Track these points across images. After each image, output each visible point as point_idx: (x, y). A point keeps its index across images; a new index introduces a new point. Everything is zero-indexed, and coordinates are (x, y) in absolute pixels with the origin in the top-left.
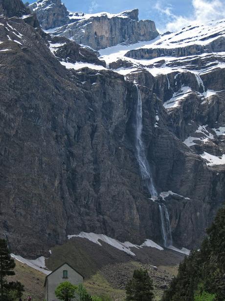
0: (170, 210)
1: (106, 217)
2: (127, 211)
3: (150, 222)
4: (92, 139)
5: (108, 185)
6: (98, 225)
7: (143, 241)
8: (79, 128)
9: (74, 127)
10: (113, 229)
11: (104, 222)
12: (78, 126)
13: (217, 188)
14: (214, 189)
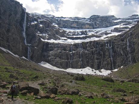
0: (31, 49)
1: (10, 44)
2: (18, 44)
3: (24, 51)
4: (9, 17)
5: (12, 34)
6: (6, 46)
7: (22, 56)
8: (5, 11)
9: (3, 10)
10: (12, 49)
11: (9, 45)
12: (5, 10)
13: (44, 47)
14: (43, 47)
